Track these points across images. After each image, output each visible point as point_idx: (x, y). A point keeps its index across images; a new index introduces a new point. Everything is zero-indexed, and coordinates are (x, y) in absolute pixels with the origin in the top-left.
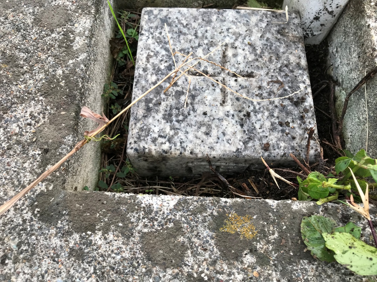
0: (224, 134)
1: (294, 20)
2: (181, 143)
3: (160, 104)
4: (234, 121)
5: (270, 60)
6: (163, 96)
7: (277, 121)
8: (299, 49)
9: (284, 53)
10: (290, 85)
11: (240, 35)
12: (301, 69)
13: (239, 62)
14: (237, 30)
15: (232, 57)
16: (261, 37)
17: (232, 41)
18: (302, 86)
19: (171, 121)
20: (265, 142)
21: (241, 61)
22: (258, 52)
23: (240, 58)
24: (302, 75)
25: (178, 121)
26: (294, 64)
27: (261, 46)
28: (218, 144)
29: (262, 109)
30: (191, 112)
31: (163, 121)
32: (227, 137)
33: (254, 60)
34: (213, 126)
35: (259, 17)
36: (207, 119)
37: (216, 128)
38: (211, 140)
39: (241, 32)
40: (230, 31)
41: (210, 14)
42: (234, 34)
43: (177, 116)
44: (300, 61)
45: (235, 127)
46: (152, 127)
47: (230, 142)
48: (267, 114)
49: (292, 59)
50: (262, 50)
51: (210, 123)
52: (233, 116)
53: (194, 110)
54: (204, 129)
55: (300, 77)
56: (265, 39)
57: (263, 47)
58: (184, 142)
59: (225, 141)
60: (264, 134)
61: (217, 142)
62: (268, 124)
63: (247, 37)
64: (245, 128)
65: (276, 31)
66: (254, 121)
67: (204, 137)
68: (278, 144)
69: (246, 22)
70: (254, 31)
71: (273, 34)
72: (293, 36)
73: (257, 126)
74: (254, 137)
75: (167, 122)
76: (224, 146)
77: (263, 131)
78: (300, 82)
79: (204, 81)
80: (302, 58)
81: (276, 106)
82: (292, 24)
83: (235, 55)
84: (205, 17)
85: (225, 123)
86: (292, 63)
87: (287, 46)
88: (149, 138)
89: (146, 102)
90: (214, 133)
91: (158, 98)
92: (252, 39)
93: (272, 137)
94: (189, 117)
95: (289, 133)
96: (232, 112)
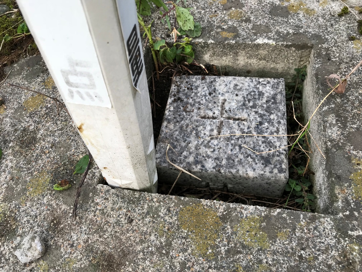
0: (226, 85)
1: (159, 156)
2: (252, 81)
3: (267, 101)
4: (219, 91)
5: (187, 126)
6: (265, 106)
7: (194, 90)
8: (164, 133)
9: (176, 130)
10: (179, 110)
11: (205, 146)
12: (169, 119)
13: (210, 125)
14: (207, 150)
15: (215, 129)
16: (189, 143)
17: (212, 141)
18: (172, 109)
19: (259, 92)
20: (204, 81)
21: (208, 126)
22: (194, 132)
23: (209, 128)
24: (169, 115)
25: (254, 92)
26: (171, 123)
27: (191, 136)
28: (230, 80)
29: (201, 97)
30: (246, 96)
31: (264, 92)
32: (225, 83)
33: (199, 126)
34: (232, 89)
35: (187, 160)
36: (236, 92)
37: (231, 88)
38: (234, 82)
39: (204, 148)
40: (212, 150)
41: (227, 166)
42: (210, 147)
43: (255, 95)
44: (166, 124)
45: (219, 88)
46: (270, 89)
47: (223, 81)
48: (199, 94)
49: (172, 126)
50: (191, 134)
51: (234, 90)
52: (219, 94)
53: (244, 97)
54: (238, 87)
55: (171, 114)
56: (187, 142)
57: (190, 135)
58: (251, 81)
59: (226, 81)
60: (203, 85)
61: (231, 81)
62: (199, 89)
63: (200, 144)
64: (213, 88)
65: (177, 148)
66: (207, 91)
67: (238, 84)
68: (197, 80)
69: (199, 157)
70: (194, 149)
71: (180, 145)
72: (165, 142)
73: (206, 88)
74: (209, 83)
75: (261, 91)
76: (227, 79)
77: (203, 86)
78: (172, 111)
79: (236, 114)
80: (165, 126)
81: (192, 98)
82: (162, 153)
83: (212, 130)
84: (232, 163)
85: (225, 90)
86: (173, 123)
87: (172, 136)
88: (272, 84)
89: (276, 102)
90: (232, 86)
91: (268, 104)
92: (196, 142)
93: (199, 83)
94: (247, 93)
95: (189, 84)
96: (220, 96)
